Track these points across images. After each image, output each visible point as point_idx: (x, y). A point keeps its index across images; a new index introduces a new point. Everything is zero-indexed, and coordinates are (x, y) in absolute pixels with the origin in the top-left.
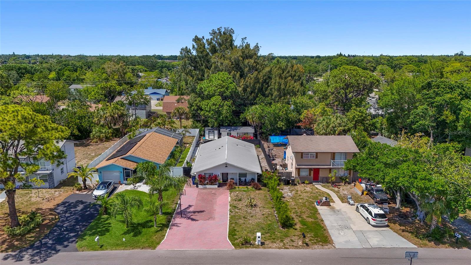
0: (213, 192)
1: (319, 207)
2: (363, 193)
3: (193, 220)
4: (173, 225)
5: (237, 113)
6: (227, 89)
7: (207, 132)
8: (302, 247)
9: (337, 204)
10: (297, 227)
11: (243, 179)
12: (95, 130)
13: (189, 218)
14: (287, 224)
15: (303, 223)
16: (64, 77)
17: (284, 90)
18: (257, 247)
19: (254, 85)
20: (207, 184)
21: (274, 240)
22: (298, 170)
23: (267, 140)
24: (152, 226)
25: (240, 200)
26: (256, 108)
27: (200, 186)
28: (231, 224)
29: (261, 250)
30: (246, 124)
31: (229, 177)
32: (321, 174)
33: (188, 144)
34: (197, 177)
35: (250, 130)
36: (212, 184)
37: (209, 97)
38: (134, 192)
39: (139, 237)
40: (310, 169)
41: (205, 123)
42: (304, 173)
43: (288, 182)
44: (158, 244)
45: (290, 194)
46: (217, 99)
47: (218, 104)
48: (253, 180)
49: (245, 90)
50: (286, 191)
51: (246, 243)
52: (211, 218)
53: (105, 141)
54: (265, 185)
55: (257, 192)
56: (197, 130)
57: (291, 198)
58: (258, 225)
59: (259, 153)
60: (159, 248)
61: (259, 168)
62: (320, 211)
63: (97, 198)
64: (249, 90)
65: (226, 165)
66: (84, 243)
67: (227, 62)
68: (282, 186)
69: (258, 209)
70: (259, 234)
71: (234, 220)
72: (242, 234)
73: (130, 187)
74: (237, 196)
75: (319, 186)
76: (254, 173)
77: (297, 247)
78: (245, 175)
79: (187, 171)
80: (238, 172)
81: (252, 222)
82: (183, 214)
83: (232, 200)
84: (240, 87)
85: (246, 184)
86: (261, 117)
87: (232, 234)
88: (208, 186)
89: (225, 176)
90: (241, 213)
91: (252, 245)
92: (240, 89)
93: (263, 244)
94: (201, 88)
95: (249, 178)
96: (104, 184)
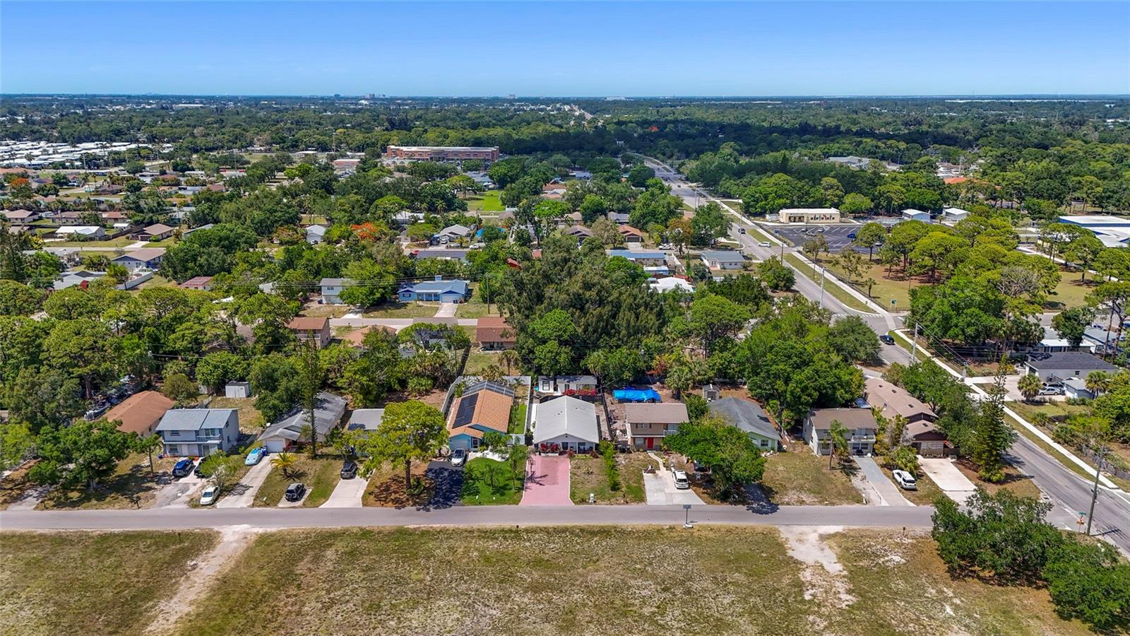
0: (555, 460)
1: (644, 474)
2: (688, 462)
3: (541, 484)
4: (527, 488)
5: (575, 360)
6: (565, 332)
7: (540, 383)
8: (623, 504)
9: (662, 472)
10: (623, 489)
11: (582, 447)
12: (412, 383)
13: (538, 483)
14: (615, 487)
15: (628, 487)
16: (303, 261)
17: (634, 327)
18: (591, 504)
19: (596, 324)
20: (549, 452)
21: (603, 500)
22: (634, 439)
23: (611, 393)
24: (511, 489)
25: (579, 468)
26: (598, 356)
27: (542, 454)
28: (571, 488)
29: (593, 506)
30: (587, 372)
31: (569, 446)
32: (655, 443)
33: (520, 398)
34: (539, 446)
35: (592, 381)
36: (553, 452)
37: (544, 342)
38: (483, 459)
39: (504, 497)
40: (645, 438)
41: (538, 371)
42: (639, 442)
43: (624, 450)
44: (520, 501)
45: (623, 462)
46: (552, 345)
47: (555, 351)
48: (591, 448)
49: (585, 331)
50: (621, 459)
51: (583, 501)
52: (555, 483)
53: (426, 395)
54: (602, 454)
55: (595, 460)
56: (529, 378)
57: (624, 466)
58: (593, 489)
59: (600, 413)
60: (520, 504)
61: (597, 437)
62: (645, 478)
63: (457, 465)
64: (590, 329)
65: (567, 435)
66: (466, 501)
67: (563, 296)
68: (619, 454)
69: (593, 476)
70: (592, 495)
71: (574, 485)
72: (580, 495)
73: (479, 455)
74: (576, 464)
75: (652, 454)
76: (592, 443)
77: (619, 504)
78: (584, 444)
79: (529, 439)
80: (577, 441)
81: (588, 486)
82: (532, 479)
83: (572, 468)
84: (580, 327)
85: (584, 452)
86: (604, 368)
87: (573, 495)
88: (549, 454)
89: (565, 445)
90: (579, 479)
91: (588, 503)
92: (580, 330)
93: (595, 502)
94: (534, 330)
95: (587, 447)
96: (458, 453)
